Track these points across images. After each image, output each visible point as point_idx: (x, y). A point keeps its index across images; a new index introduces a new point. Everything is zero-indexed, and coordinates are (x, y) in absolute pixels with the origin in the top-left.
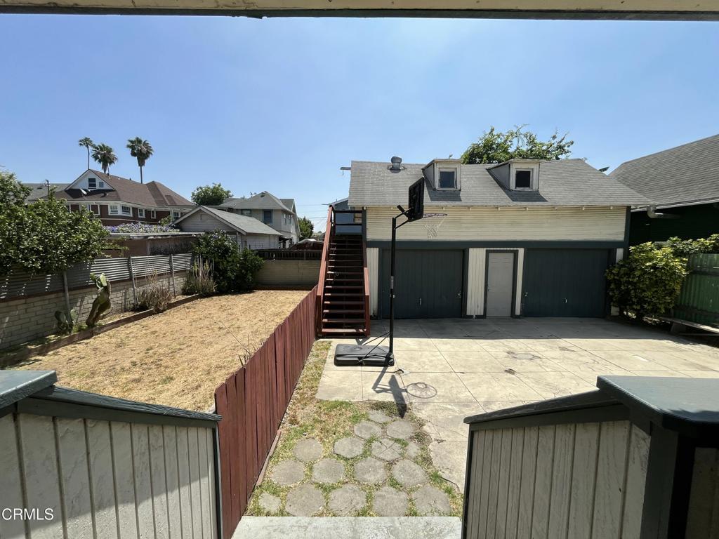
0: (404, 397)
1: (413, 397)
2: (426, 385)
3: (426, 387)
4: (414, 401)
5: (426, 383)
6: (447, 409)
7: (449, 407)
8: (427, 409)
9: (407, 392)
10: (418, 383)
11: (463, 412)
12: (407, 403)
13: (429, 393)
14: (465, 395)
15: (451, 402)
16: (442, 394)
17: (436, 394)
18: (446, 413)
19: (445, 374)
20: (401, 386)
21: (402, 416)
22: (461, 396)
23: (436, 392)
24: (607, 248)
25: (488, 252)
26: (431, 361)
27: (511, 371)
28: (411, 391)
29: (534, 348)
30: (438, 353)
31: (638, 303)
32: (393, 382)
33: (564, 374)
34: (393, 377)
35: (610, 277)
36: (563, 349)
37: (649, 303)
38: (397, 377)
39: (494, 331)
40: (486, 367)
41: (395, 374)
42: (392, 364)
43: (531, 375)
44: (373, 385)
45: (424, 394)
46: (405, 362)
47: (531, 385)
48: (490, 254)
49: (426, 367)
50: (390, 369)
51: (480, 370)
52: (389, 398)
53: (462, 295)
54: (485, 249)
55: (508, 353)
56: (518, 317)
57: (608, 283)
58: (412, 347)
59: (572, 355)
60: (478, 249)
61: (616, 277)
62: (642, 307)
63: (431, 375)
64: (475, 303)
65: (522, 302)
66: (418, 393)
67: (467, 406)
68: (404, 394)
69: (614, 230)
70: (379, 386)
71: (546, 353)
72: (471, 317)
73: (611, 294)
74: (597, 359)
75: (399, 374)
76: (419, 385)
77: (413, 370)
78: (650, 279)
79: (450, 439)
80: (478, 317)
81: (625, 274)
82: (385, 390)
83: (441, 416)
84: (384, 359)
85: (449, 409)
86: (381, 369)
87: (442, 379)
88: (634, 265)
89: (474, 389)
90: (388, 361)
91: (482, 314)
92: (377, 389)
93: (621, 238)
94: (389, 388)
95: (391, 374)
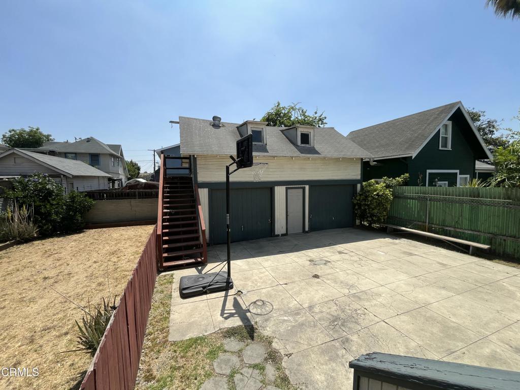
0: (249, 318)
1: (256, 316)
2: (263, 301)
3: (264, 304)
4: (258, 320)
5: (262, 300)
6: (285, 321)
7: (286, 318)
8: (270, 325)
9: (250, 312)
10: (257, 301)
11: (297, 321)
12: (253, 323)
13: (267, 309)
14: (293, 304)
15: (286, 313)
16: (277, 307)
17: (273, 309)
18: (285, 326)
19: (274, 287)
20: (244, 307)
21: (252, 338)
22: (291, 305)
23: (273, 306)
24: (352, 184)
25: (287, 189)
26: (261, 278)
27: (316, 276)
28: (253, 310)
29: (324, 255)
30: (264, 270)
31: (371, 217)
32: (236, 304)
33: (348, 272)
34: (235, 299)
35: (355, 202)
36: (340, 253)
37: (375, 216)
38: (238, 299)
39: (296, 245)
40: (300, 276)
41: (236, 296)
42: (232, 287)
43: (329, 277)
44: (220, 312)
45: (263, 310)
46: (242, 283)
47: (333, 285)
48: (288, 190)
49: (259, 284)
50: (231, 292)
51: (297, 279)
52: (236, 322)
53: (271, 220)
54: (285, 187)
55: (310, 261)
56: (307, 232)
57: (354, 205)
58: (243, 267)
59: (346, 256)
60: (281, 187)
61: (358, 202)
62: (372, 219)
63: (264, 291)
64: (280, 226)
65: (309, 222)
66: (259, 311)
67: (298, 314)
68: (248, 314)
69: (355, 173)
70: (226, 312)
71: (332, 257)
72: (278, 235)
73: (356, 212)
74: (361, 257)
75: (239, 295)
76: (258, 303)
77: (250, 289)
78: (376, 202)
79: (295, 351)
80: (283, 235)
81: (363, 200)
82: (232, 315)
83: (282, 328)
84: (225, 284)
85: (286, 320)
86: (223, 293)
87: (273, 293)
88: (368, 194)
89: (298, 297)
90: (228, 286)
91: (285, 233)
92: (225, 315)
93: (359, 177)
94: (234, 311)
95: (233, 297)
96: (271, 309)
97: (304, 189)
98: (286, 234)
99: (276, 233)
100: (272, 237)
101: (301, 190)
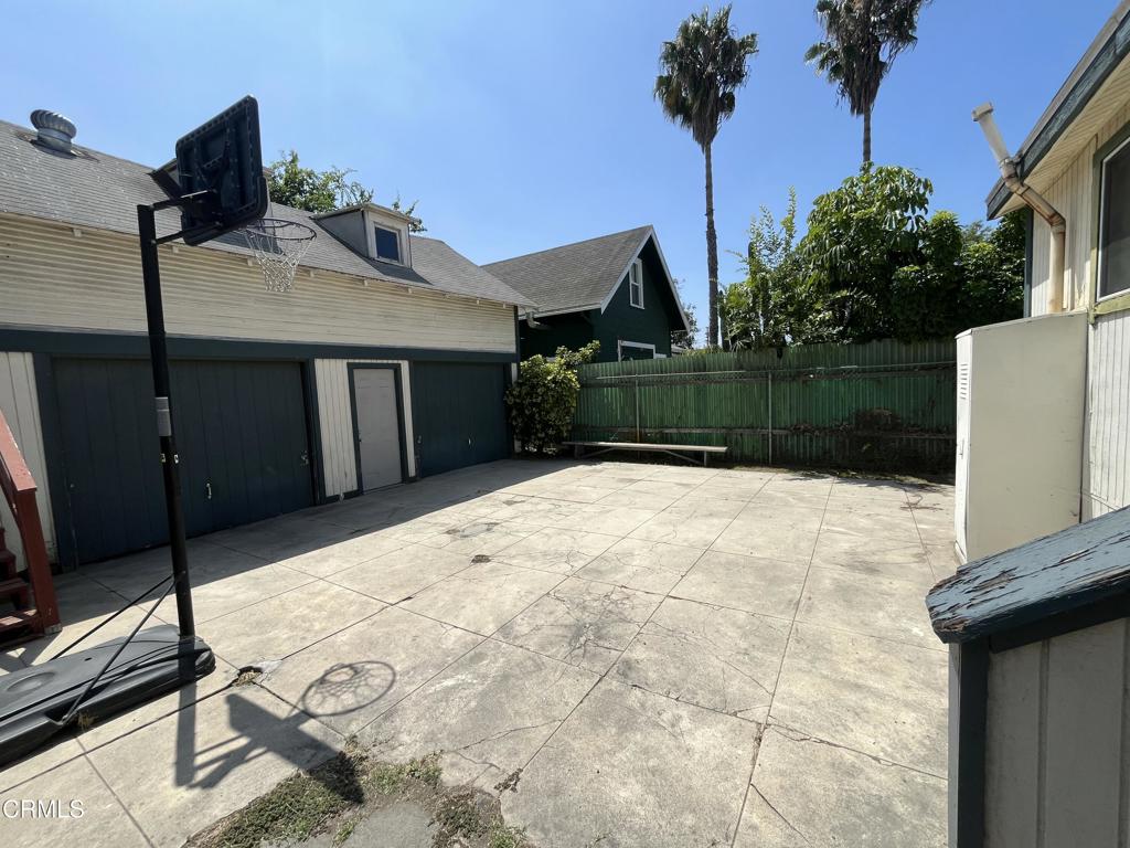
0: (319, 736)
1: (343, 720)
2: (350, 666)
3: (356, 672)
4: (354, 728)
5: (347, 663)
6: (448, 691)
7: (449, 682)
8: (409, 724)
9: (313, 716)
10: (327, 673)
11: (485, 677)
12: (340, 747)
13: (377, 681)
14: (452, 639)
15: (442, 669)
16: (408, 664)
17: (394, 674)
19: (376, 618)
20: (283, 711)
22: (448, 645)
23: (392, 669)
25: (351, 368)
27: (480, 559)
28: (320, 704)
30: (321, 584)
32: (244, 716)
34: (234, 701)
36: (509, 503)
38: (249, 694)
40: (439, 570)
41: (235, 690)
42: (209, 667)
43: (513, 551)
45: (362, 690)
46: (244, 641)
48: (356, 372)
49: (317, 626)
50: (204, 686)
51: (434, 578)
52: (268, 773)
53: (311, 458)
54: (345, 361)
55: (448, 532)
56: (413, 480)
59: (526, 507)
60: (333, 361)
63: (342, 638)
64: (338, 471)
65: (416, 454)
66: (348, 700)
68: (310, 727)
70: (200, 760)
72: (336, 498)
75: (251, 682)
76: (333, 678)
77: (286, 649)
79: (524, 757)
80: (349, 495)
82: (235, 759)
83: (452, 716)
85: (454, 687)
86: (172, 701)
87: (377, 632)
90: (190, 663)
91: (355, 488)
92: (201, 775)
93: (512, 349)
94: (243, 741)
95: (221, 697)
96: (390, 678)
97: (397, 370)
98: (359, 492)
99: (330, 492)
100: (315, 505)
101: (390, 374)
